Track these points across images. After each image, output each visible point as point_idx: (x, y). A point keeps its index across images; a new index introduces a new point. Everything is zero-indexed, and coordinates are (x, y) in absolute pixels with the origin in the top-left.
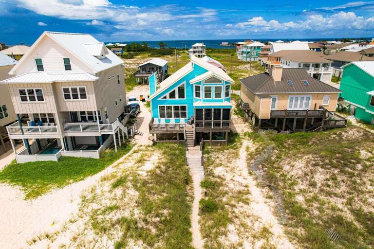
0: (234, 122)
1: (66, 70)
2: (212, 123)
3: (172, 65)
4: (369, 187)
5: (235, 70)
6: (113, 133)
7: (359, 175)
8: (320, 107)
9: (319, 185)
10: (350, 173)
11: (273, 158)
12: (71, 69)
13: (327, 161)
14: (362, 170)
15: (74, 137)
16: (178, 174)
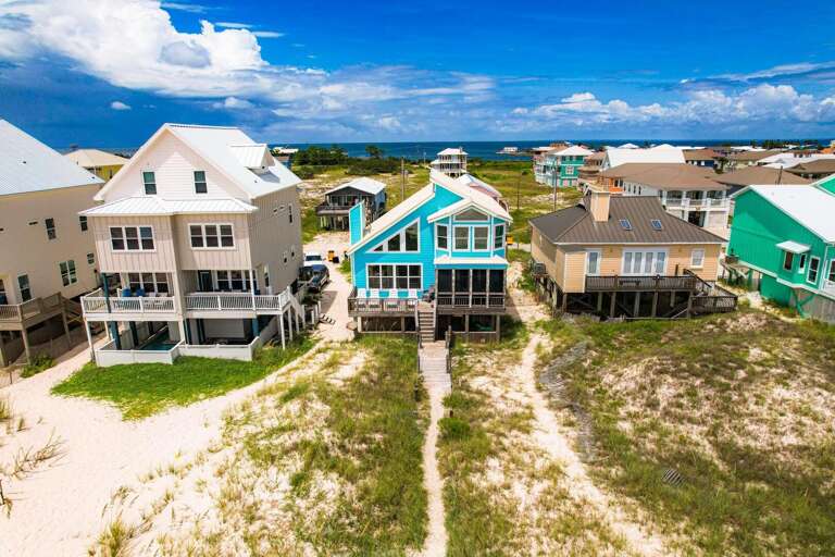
0: (516, 302)
1: (197, 192)
2: (470, 298)
3: (394, 192)
4: (753, 407)
5: (527, 205)
6: (280, 313)
7: (738, 388)
8: (685, 272)
9: (663, 404)
10: (721, 384)
11: (586, 365)
12: (206, 192)
13: (684, 365)
14: (745, 380)
15: (202, 320)
16: (402, 385)
